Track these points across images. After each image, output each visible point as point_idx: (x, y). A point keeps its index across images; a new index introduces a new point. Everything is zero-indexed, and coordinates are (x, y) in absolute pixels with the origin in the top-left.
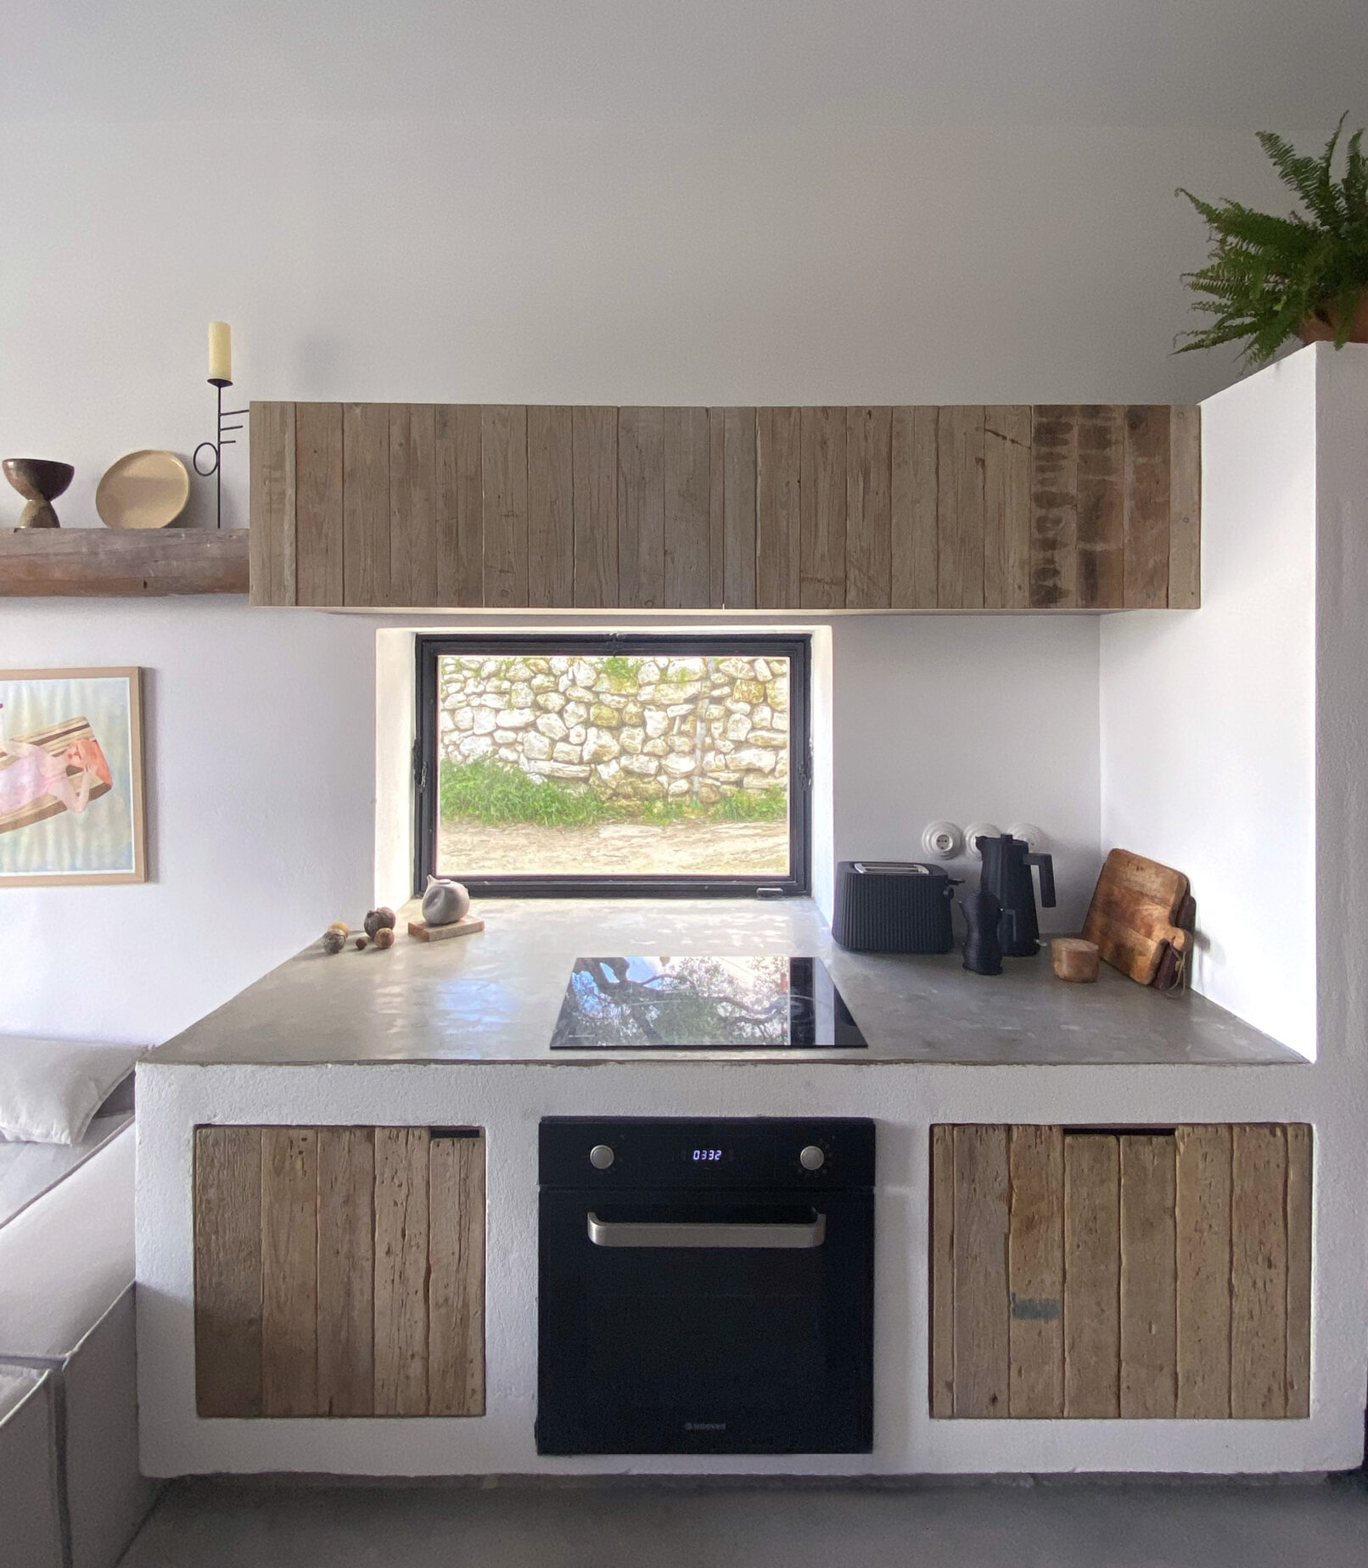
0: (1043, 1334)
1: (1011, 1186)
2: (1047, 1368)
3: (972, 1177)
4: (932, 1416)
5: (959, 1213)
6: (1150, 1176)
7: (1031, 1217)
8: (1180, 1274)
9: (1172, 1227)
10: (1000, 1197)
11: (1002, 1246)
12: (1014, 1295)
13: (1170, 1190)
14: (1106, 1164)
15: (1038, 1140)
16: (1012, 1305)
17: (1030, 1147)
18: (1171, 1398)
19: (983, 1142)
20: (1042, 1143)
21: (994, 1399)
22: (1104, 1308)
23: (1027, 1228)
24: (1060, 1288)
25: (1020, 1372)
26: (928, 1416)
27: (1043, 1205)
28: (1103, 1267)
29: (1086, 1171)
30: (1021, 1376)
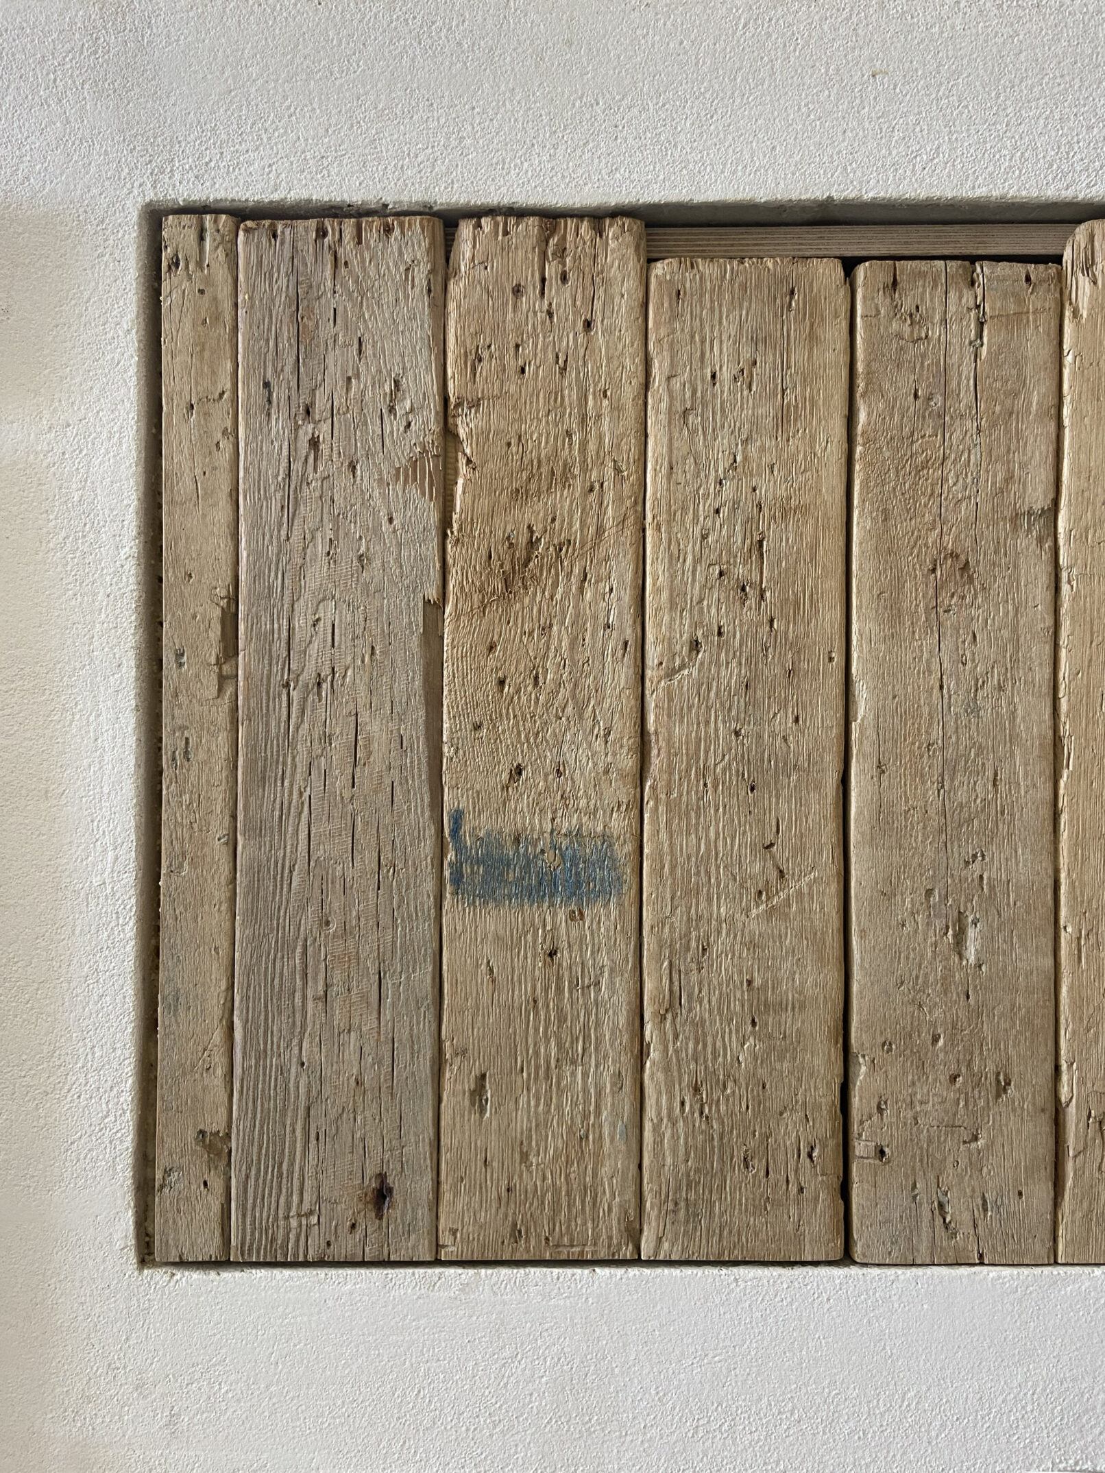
0: (564, 957)
1: (448, 433)
2: (575, 1078)
3: (305, 398)
4: (146, 1254)
5: (254, 526)
6: (967, 398)
7: (523, 540)
8: (1070, 746)
9: (1044, 580)
10: (411, 471)
11: (415, 642)
12: (458, 817)
13: (1037, 448)
14: (799, 356)
15: (551, 270)
16: (451, 856)
17: (517, 291)
18: (1041, 1192)
19: (343, 271)
20: (564, 278)
21: (381, 1196)
22: (788, 867)
23: (507, 584)
24: (624, 793)
25: (478, 1092)
26: (132, 1257)
27: (565, 501)
28: (783, 722)
29: (726, 374)
30: (482, 1110)
